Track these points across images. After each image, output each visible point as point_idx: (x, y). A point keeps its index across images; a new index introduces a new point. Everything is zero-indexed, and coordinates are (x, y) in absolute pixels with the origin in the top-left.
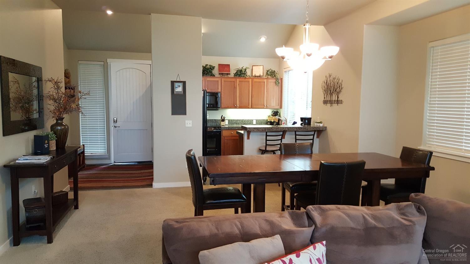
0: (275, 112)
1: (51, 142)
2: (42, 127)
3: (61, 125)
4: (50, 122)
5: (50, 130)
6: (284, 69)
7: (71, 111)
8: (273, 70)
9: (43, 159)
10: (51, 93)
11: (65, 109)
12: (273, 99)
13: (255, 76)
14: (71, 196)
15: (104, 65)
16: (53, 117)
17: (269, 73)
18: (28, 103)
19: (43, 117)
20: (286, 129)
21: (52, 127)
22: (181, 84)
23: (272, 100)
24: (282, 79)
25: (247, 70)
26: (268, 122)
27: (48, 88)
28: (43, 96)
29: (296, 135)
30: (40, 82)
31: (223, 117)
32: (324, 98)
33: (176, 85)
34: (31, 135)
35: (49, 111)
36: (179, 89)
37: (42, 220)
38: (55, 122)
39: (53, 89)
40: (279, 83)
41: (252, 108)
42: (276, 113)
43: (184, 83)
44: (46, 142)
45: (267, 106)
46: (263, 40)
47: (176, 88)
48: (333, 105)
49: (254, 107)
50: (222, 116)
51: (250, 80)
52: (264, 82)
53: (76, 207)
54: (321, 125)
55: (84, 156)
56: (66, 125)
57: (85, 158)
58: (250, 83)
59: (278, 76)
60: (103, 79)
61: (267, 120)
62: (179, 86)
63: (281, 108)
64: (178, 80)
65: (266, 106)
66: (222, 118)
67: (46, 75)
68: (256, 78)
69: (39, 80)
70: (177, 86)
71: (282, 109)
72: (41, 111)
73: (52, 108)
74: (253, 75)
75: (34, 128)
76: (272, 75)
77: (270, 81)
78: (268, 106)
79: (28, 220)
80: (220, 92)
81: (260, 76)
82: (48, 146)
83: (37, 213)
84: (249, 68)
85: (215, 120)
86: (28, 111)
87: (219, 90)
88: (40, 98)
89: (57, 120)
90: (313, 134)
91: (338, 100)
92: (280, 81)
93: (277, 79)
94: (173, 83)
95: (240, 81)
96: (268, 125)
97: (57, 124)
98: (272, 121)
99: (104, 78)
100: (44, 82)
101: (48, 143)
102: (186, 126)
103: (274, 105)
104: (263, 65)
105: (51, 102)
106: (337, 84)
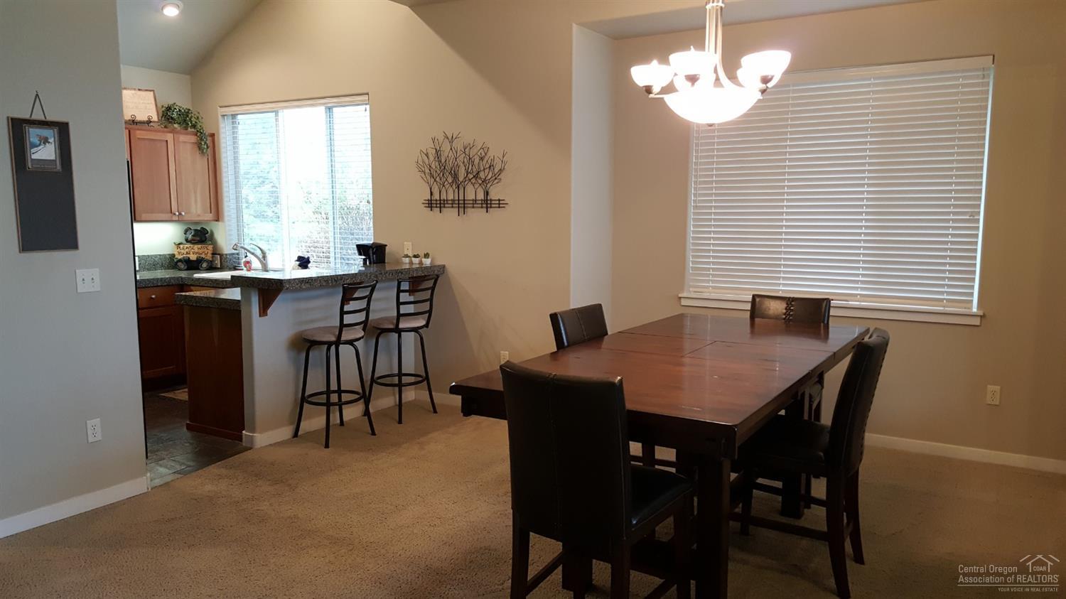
0: (196, 230)
6: (221, 107)
8: (186, 107)
12: (195, 192)
13: (133, 122)
22: (51, 134)
24: (213, 135)
26: (180, 261)
29: (399, 292)
32: (431, 194)
33: (32, 134)
36: (45, 152)
40: (207, 146)
42: (201, 236)
43: (63, 129)
45: (180, 214)
46: (171, 11)
47: (33, 146)
48: (469, 211)
49: (144, 216)
52: (167, 141)
54: (427, 262)
59: (203, 126)
61: (174, 255)
62: (46, 141)
63: (218, 217)
64: (39, 116)
65: (177, 213)
68: (138, 127)
70: (34, 141)
71: (220, 223)
74: (127, 118)
76: (185, 121)
77: (182, 138)
78: (183, 213)
81: (148, 123)
91: (489, 198)
92: (209, 141)
93: (200, 134)
94: (17, 126)
96: (180, 270)
98: (193, 257)
102: (80, 289)
103: (199, 212)
104: (153, 91)
106: (482, 159)
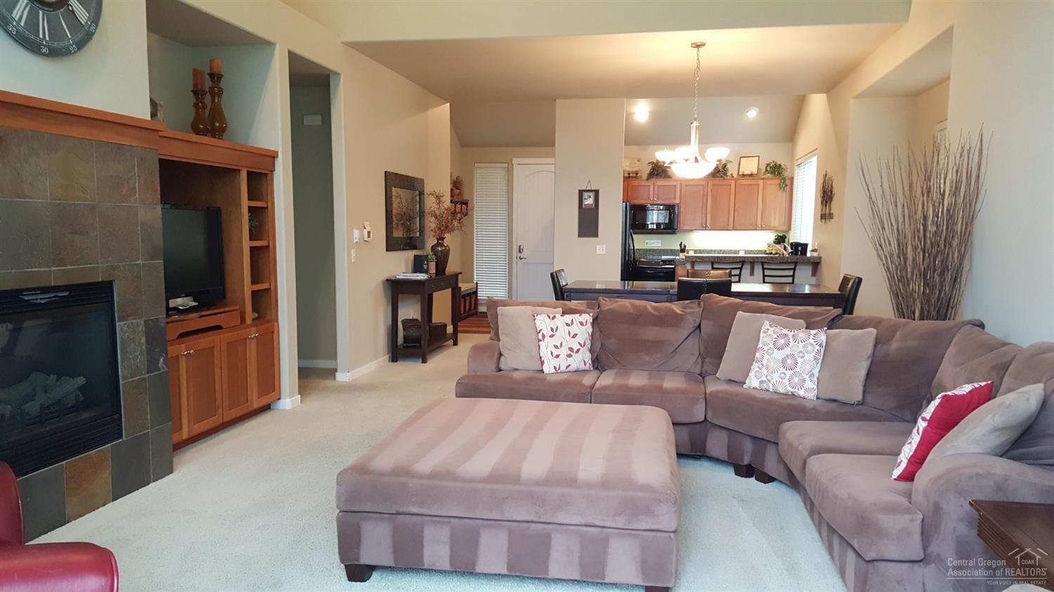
1: (431, 263)
2: (423, 248)
3: (442, 245)
4: (431, 242)
5: (430, 251)
6: (796, 160)
7: (453, 230)
8: (779, 163)
9: (421, 276)
10: (432, 209)
11: (447, 227)
12: (775, 213)
13: (744, 175)
14: (450, 329)
15: (508, 168)
16: (434, 236)
17: (769, 168)
18: (410, 220)
19: (424, 236)
20: (756, 260)
21: (433, 248)
22: (592, 194)
23: (773, 215)
24: (792, 179)
25: (728, 166)
27: (430, 203)
28: (424, 212)
29: (764, 269)
30: (422, 196)
31: (683, 245)
32: (821, 210)
33: (585, 195)
34: (411, 254)
35: (430, 229)
36: (589, 201)
37: (418, 340)
38: (436, 241)
39: (435, 204)
40: (786, 186)
41: (734, 230)
43: (597, 192)
44: (426, 262)
45: (765, 225)
46: (752, 114)
47: (585, 199)
48: (827, 221)
49: (739, 228)
50: (681, 243)
51: (733, 183)
52: (759, 185)
53: (455, 343)
55: (476, 299)
56: (447, 246)
57: (478, 304)
58: (733, 187)
59: (787, 174)
60: (506, 188)
61: (766, 251)
62: (590, 197)
63: (789, 229)
64: (589, 188)
65: (760, 226)
66: (681, 247)
67: (428, 189)
69: (421, 194)
70: (586, 197)
72: (422, 231)
73: (433, 226)
74: (740, 173)
75: (415, 248)
76: (774, 171)
77: (769, 182)
78: (768, 226)
79: (406, 339)
80: (678, 204)
81: (751, 175)
82: (428, 267)
83: (414, 332)
84: (731, 162)
85: (671, 250)
86: (408, 229)
87: (677, 201)
88: (422, 214)
89: (438, 240)
90: (793, 267)
91: (831, 212)
92: (788, 182)
93: (783, 179)
94: (581, 192)
95: (713, 185)
97: (438, 244)
99: (508, 187)
100: (426, 196)
101: (427, 264)
102: (598, 252)
103: (778, 225)
104: (759, 156)
105: (433, 219)
